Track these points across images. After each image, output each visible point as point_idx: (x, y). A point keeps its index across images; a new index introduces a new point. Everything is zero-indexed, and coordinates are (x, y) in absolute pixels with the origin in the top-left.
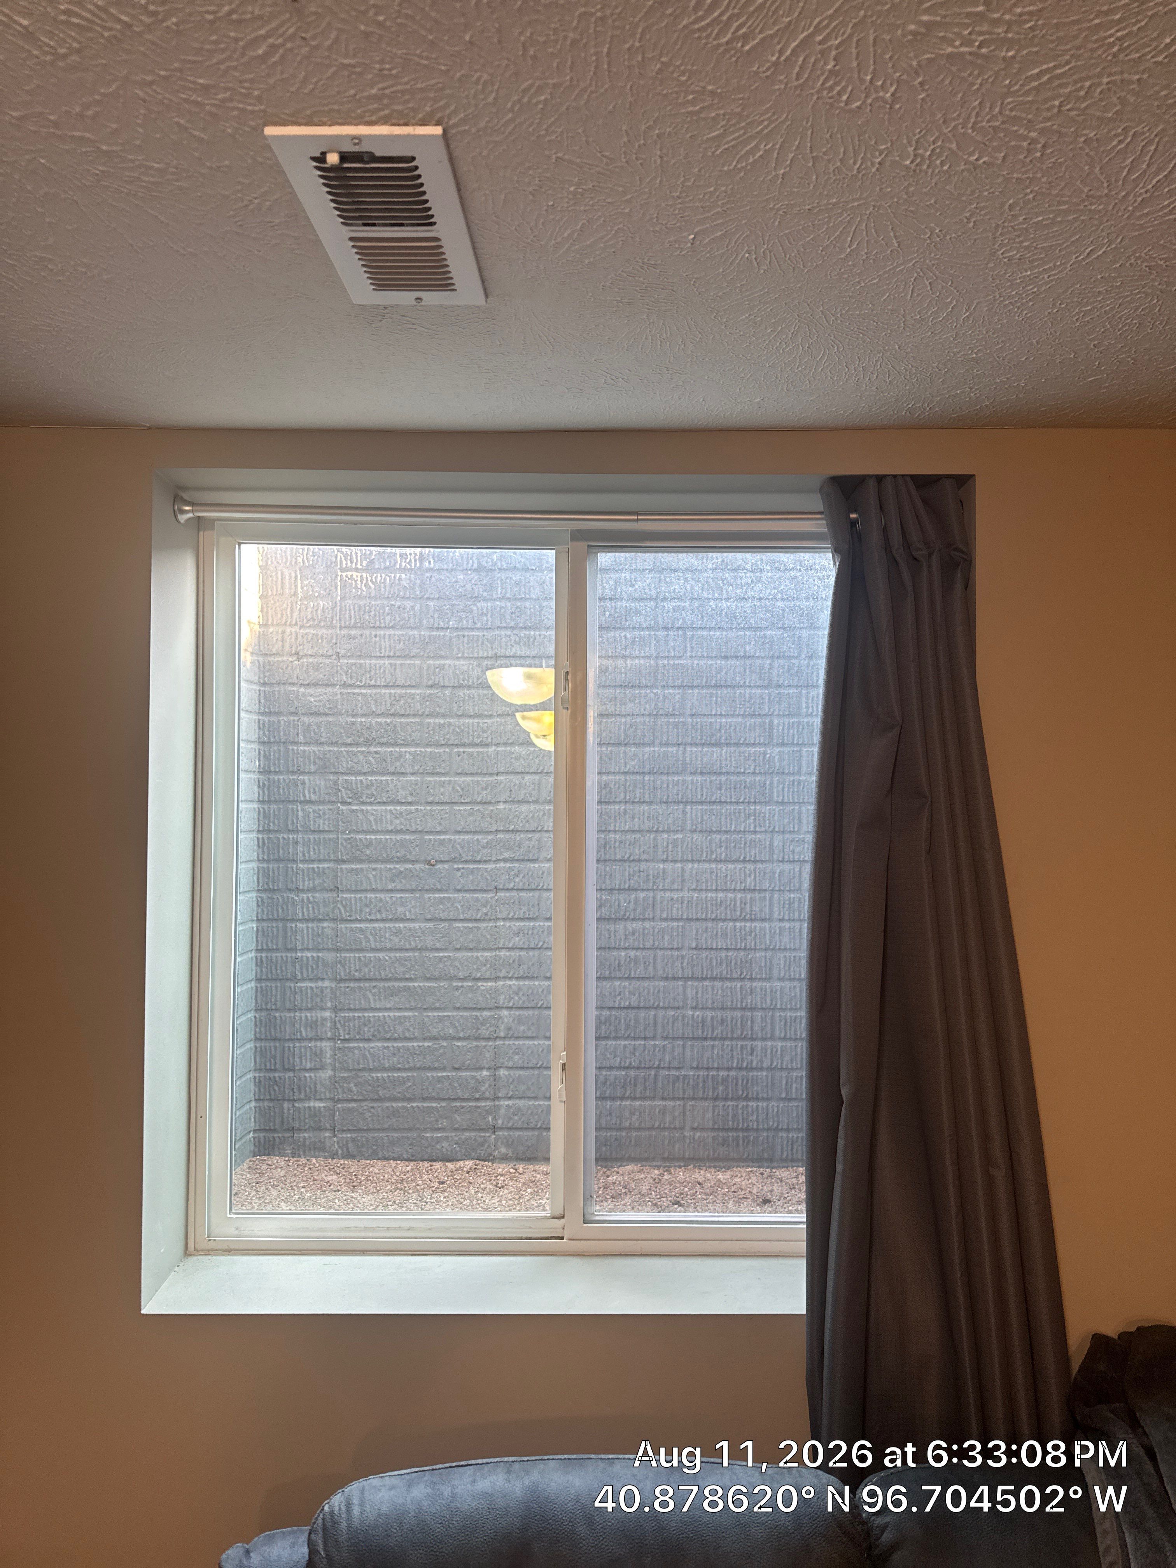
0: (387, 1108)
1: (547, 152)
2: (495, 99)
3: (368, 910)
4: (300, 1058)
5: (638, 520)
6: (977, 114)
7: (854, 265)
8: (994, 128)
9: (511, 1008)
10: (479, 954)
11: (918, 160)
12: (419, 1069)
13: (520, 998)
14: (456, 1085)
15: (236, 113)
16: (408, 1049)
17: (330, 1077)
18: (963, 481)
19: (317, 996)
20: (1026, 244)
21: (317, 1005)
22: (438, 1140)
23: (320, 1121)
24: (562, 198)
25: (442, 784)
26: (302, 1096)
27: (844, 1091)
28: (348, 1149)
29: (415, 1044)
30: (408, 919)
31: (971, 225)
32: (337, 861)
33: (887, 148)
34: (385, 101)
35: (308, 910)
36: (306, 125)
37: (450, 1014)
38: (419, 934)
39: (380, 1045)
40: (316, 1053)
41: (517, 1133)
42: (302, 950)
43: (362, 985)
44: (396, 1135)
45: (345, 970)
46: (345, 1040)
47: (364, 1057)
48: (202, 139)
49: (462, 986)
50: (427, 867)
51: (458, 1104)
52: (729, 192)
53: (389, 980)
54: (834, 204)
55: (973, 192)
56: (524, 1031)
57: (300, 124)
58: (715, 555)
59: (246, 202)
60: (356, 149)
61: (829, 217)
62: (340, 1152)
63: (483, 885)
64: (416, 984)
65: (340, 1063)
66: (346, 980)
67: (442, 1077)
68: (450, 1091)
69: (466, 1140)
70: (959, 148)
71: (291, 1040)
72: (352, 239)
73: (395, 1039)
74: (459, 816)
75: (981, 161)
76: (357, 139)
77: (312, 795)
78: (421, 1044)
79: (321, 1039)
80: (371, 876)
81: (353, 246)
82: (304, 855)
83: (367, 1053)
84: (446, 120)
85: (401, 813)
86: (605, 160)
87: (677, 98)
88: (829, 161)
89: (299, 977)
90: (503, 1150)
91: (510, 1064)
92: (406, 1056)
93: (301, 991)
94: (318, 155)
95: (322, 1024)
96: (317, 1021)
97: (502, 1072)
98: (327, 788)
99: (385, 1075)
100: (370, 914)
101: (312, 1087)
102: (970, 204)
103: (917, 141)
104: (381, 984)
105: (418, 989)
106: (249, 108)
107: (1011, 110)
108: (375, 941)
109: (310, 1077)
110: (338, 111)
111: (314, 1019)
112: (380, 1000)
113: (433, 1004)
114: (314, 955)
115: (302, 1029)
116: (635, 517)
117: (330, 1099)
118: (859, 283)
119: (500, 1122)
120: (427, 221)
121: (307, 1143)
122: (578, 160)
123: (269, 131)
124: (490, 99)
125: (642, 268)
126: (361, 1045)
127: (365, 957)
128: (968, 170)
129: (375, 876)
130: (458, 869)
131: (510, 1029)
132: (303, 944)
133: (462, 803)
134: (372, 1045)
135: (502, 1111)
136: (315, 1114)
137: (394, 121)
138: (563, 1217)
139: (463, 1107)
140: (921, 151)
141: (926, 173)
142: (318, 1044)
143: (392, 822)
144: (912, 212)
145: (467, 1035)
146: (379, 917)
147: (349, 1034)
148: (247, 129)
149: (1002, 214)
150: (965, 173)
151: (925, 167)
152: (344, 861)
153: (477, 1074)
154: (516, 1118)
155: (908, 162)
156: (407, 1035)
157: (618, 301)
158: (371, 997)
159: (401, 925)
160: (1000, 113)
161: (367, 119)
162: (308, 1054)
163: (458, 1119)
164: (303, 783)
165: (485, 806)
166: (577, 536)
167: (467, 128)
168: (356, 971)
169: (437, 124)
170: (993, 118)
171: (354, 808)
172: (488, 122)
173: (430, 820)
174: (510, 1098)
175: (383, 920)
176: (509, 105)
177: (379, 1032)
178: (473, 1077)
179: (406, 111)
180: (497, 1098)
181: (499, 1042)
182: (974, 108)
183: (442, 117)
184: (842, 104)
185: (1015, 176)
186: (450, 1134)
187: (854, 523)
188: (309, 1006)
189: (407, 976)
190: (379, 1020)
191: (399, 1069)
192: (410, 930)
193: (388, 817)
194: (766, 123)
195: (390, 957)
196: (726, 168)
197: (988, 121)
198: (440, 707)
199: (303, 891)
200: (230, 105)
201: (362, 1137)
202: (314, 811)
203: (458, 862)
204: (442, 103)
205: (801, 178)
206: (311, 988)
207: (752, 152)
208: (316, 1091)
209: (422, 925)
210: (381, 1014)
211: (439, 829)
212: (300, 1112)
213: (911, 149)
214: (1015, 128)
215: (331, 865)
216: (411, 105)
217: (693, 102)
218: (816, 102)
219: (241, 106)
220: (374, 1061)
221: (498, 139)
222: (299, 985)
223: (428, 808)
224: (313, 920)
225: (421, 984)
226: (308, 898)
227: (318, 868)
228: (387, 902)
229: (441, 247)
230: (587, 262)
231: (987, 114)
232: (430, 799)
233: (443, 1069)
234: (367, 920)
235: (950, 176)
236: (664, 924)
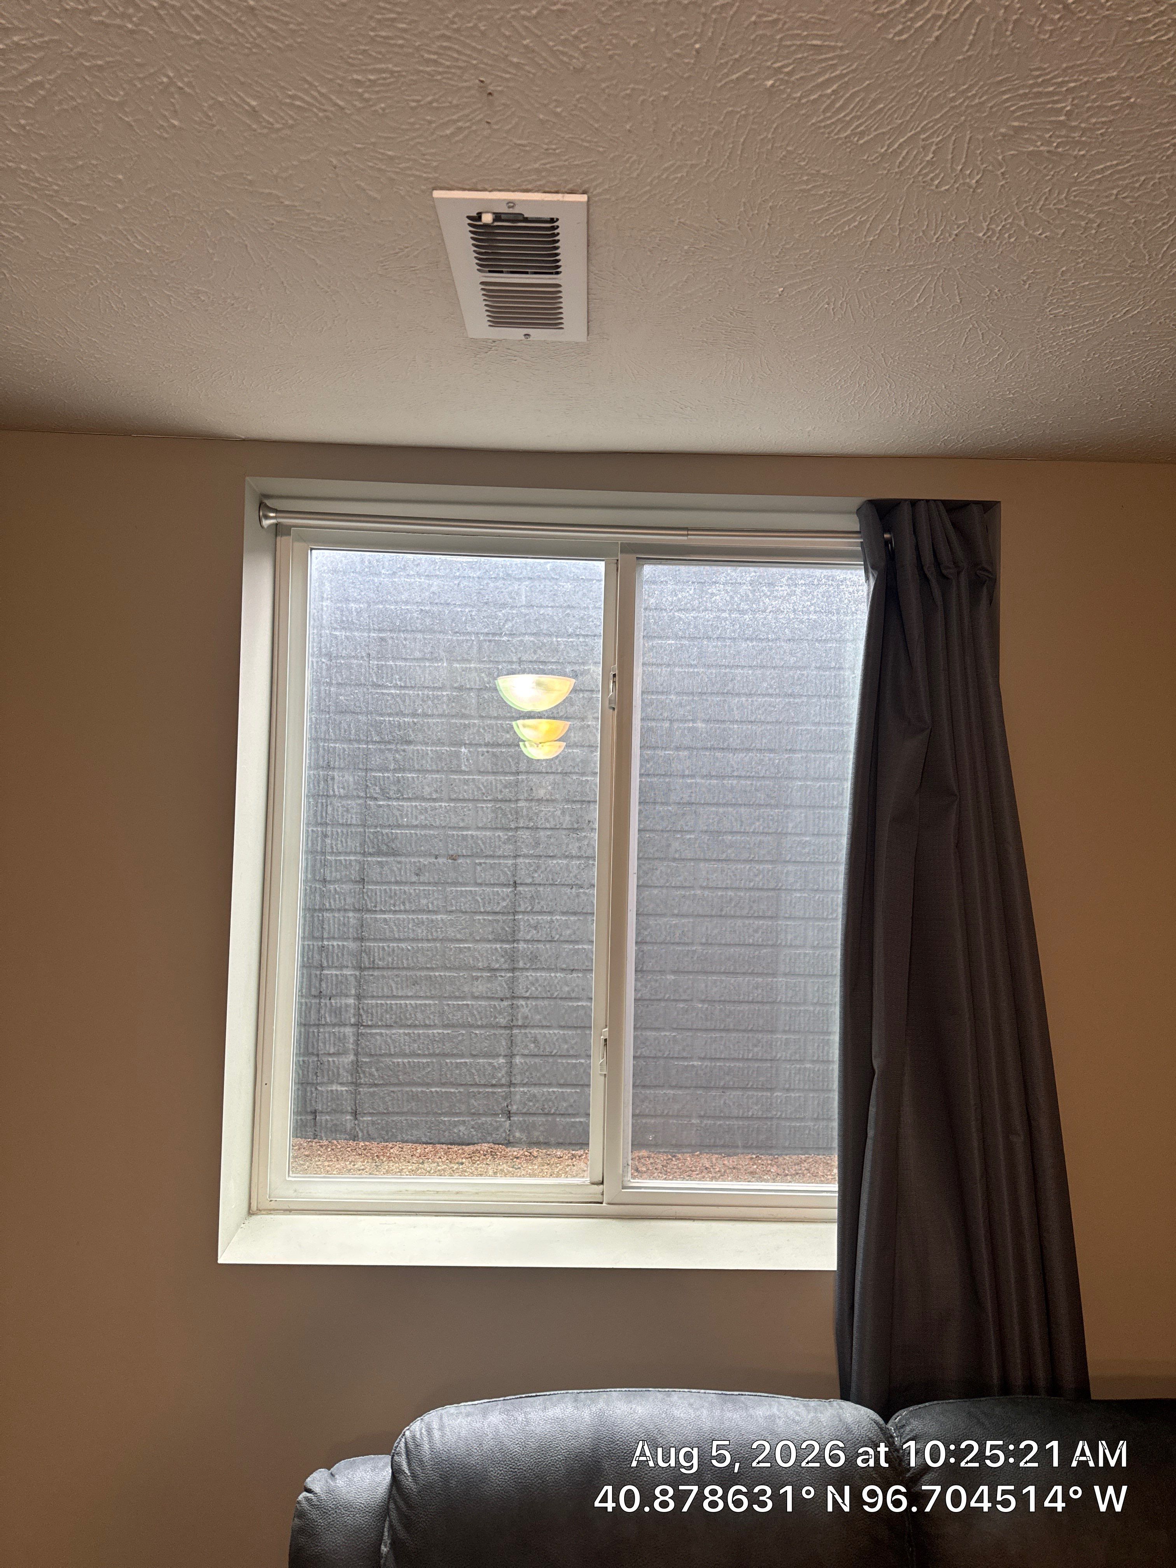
0: (407, 1092)
1: (671, 218)
2: (638, 175)
3: (392, 902)
4: (325, 1044)
5: (688, 535)
6: (1046, 199)
7: (918, 317)
8: (1059, 210)
9: (528, 998)
10: (498, 946)
11: (989, 234)
12: (438, 1055)
13: (537, 989)
14: (474, 1071)
15: (412, 179)
16: (429, 1036)
17: (352, 1062)
18: (989, 507)
19: (341, 982)
20: (1072, 303)
21: (341, 992)
22: (455, 1124)
23: (342, 1104)
24: (676, 255)
25: (466, 782)
26: (325, 1080)
27: (876, 1064)
28: (368, 1132)
29: (435, 1031)
30: (429, 911)
31: (1027, 286)
32: (364, 854)
33: (965, 223)
34: (544, 174)
35: (335, 901)
36: (469, 190)
37: (469, 1003)
38: (441, 925)
39: (401, 1031)
40: (339, 1038)
41: (531, 1119)
42: (328, 939)
43: (385, 973)
44: (415, 1119)
45: (369, 958)
46: (368, 1026)
47: (386, 1042)
48: (375, 199)
49: (481, 976)
50: (450, 861)
51: (476, 1090)
52: (822, 254)
53: (413, 969)
54: (910, 266)
55: (1033, 260)
56: (540, 1021)
57: (464, 189)
58: (752, 569)
59: (397, 250)
60: (511, 211)
61: (904, 277)
62: (360, 1135)
63: (503, 879)
64: (437, 974)
65: (363, 1048)
66: (369, 968)
67: (461, 1063)
68: (468, 1077)
69: (483, 1124)
70: (1026, 225)
71: (314, 1025)
72: (482, 283)
73: (415, 1026)
74: (480, 813)
75: (1044, 236)
76: (511, 204)
77: (341, 790)
78: (440, 1031)
79: (345, 1025)
80: (395, 869)
81: (482, 289)
82: (332, 848)
83: (389, 1040)
84: (591, 190)
85: (426, 809)
86: (720, 225)
87: (794, 179)
88: (913, 231)
89: (325, 964)
90: (517, 1135)
91: (526, 1052)
92: (426, 1042)
93: (327, 978)
94: (474, 214)
95: (347, 1011)
96: (341, 1007)
97: (518, 1060)
98: (355, 784)
99: (406, 1061)
100: (394, 906)
101: (335, 1071)
102: (1029, 269)
103: (991, 218)
104: (404, 973)
105: (439, 979)
106: (425, 175)
107: (1075, 196)
108: (399, 931)
109: (334, 1061)
110: (501, 180)
111: (338, 1005)
112: (402, 988)
113: (453, 992)
114: (340, 943)
115: (327, 1015)
116: (686, 533)
117: (352, 1083)
118: (920, 331)
119: (515, 1107)
120: (555, 269)
121: (329, 1126)
122: (697, 225)
123: (437, 194)
124: (635, 175)
125: (731, 314)
126: (383, 1031)
127: (388, 947)
128: (1031, 242)
129: (400, 870)
130: (480, 864)
131: (527, 1017)
132: (329, 933)
133: (485, 800)
134: (394, 1031)
135: (518, 1097)
136: (336, 1097)
137: (547, 189)
138: (602, 1183)
139: (479, 1093)
140: (993, 226)
141: (995, 243)
142: (342, 1029)
143: (416, 817)
144: (977, 274)
145: (484, 1023)
146: (402, 908)
147: (372, 1020)
148: (417, 192)
149: (1054, 279)
150: (1028, 245)
151: (995, 239)
152: (371, 854)
153: (495, 1062)
154: (531, 1104)
155: (981, 235)
156: (427, 1022)
157: (703, 341)
158: (394, 986)
159: (425, 917)
160: (1066, 198)
161: (524, 187)
162: (332, 1038)
163: (475, 1104)
164: (333, 779)
165: (507, 804)
166: (628, 548)
167: (608, 197)
168: (380, 960)
169: (584, 193)
170: (1060, 202)
171: (381, 803)
172: (628, 192)
173: (453, 816)
174: (524, 1085)
175: (406, 911)
176: (649, 180)
177: (401, 1019)
178: (490, 1064)
179: (559, 182)
180: (511, 1084)
181: (516, 1031)
182: (1045, 193)
183: (589, 188)
184: (934, 188)
185: (1071, 248)
186: (467, 1119)
187: (887, 542)
188: (334, 992)
189: (428, 966)
190: (401, 1007)
191: (419, 1055)
192: (432, 921)
193: (414, 813)
194: (865, 200)
195: (413, 948)
196: (823, 235)
197: (1054, 205)
198: (466, 708)
199: (330, 882)
200: (409, 172)
201: (382, 1120)
202: (343, 806)
203: (478, 857)
204: (593, 176)
205: (887, 245)
206: (337, 975)
207: (849, 222)
208: (338, 1074)
209: (444, 917)
210: (402, 1002)
211: (462, 825)
212: (322, 1095)
213: (985, 225)
214: (1077, 210)
215: (359, 858)
216: (565, 177)
217: (807, 182)
218: (911, 185)
219: (418, 173)
220: (395, 1047)
221: (633, 206)
222: (325, 972)
223: (452, 805)
224: (339, 910)
225: (442, 974)
226: (335, 889)
227: (346, 860)
228: (411, 894)
229: (560, 292)
230: (684, 307)
231: (1055, 199)
232: (454, 796)
233: (462, 1056)
234: (390, 911)
235: (1015, 247)
236: (674, 921)
